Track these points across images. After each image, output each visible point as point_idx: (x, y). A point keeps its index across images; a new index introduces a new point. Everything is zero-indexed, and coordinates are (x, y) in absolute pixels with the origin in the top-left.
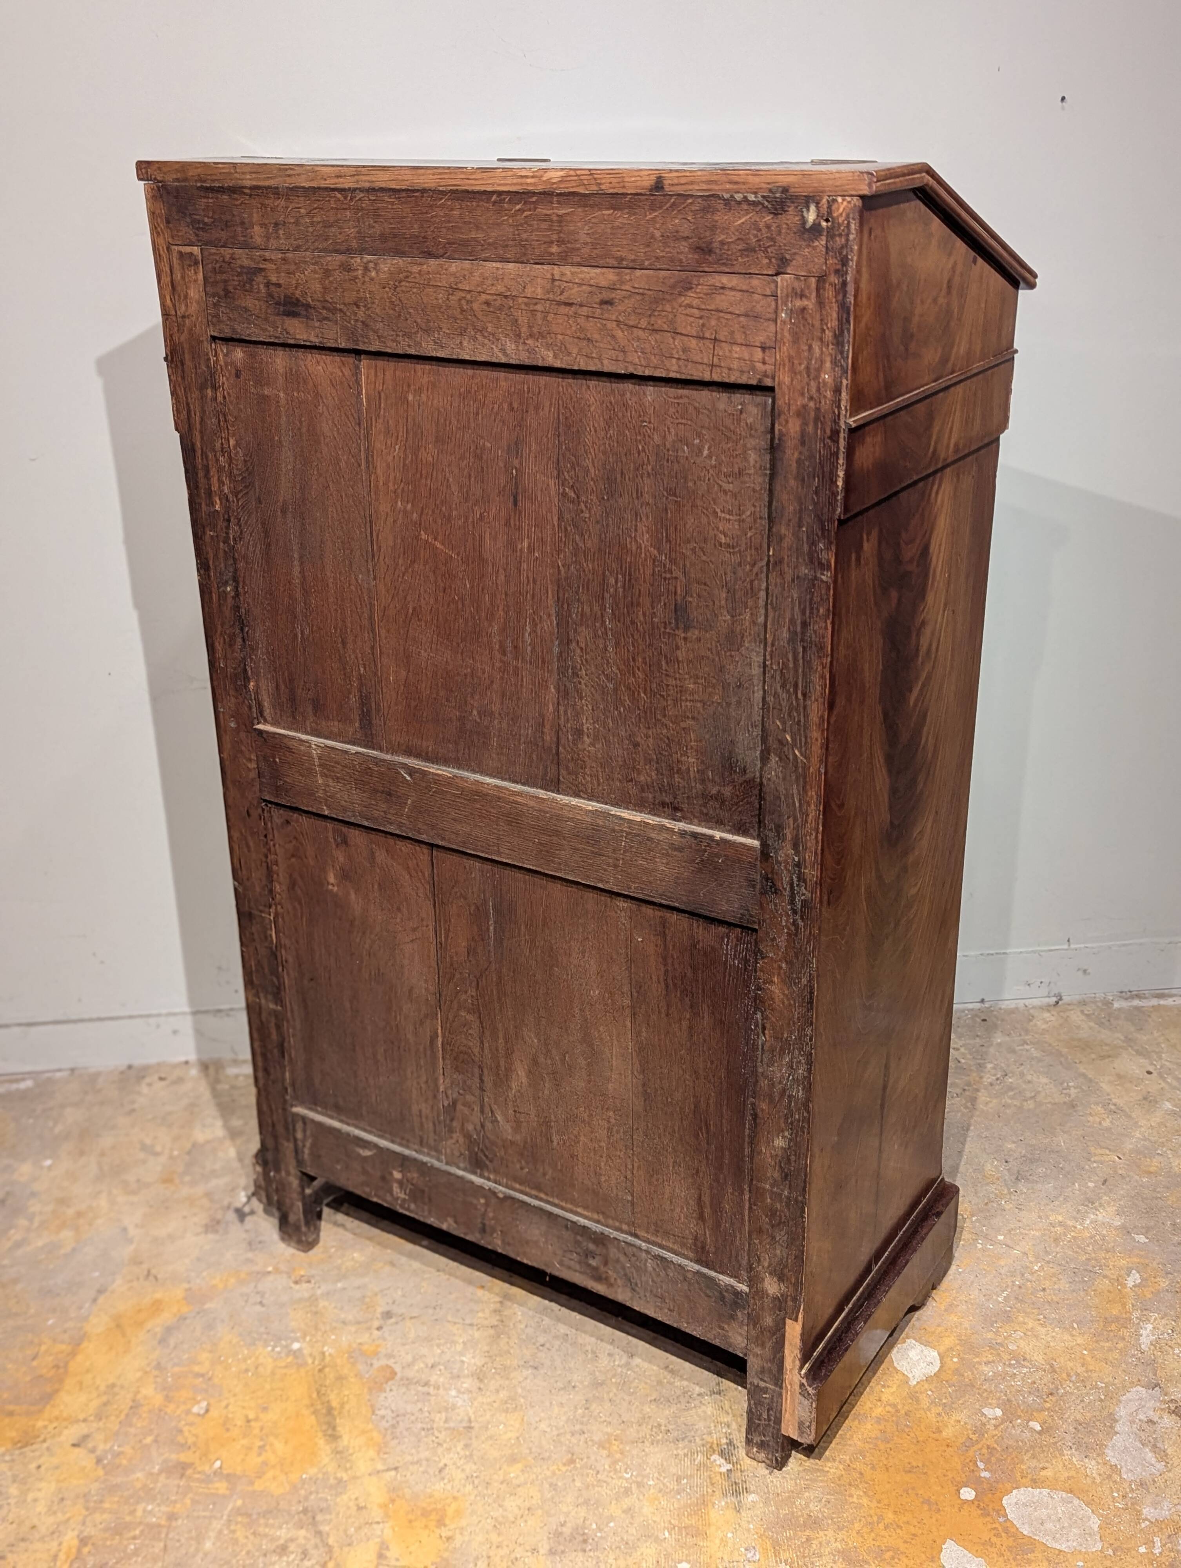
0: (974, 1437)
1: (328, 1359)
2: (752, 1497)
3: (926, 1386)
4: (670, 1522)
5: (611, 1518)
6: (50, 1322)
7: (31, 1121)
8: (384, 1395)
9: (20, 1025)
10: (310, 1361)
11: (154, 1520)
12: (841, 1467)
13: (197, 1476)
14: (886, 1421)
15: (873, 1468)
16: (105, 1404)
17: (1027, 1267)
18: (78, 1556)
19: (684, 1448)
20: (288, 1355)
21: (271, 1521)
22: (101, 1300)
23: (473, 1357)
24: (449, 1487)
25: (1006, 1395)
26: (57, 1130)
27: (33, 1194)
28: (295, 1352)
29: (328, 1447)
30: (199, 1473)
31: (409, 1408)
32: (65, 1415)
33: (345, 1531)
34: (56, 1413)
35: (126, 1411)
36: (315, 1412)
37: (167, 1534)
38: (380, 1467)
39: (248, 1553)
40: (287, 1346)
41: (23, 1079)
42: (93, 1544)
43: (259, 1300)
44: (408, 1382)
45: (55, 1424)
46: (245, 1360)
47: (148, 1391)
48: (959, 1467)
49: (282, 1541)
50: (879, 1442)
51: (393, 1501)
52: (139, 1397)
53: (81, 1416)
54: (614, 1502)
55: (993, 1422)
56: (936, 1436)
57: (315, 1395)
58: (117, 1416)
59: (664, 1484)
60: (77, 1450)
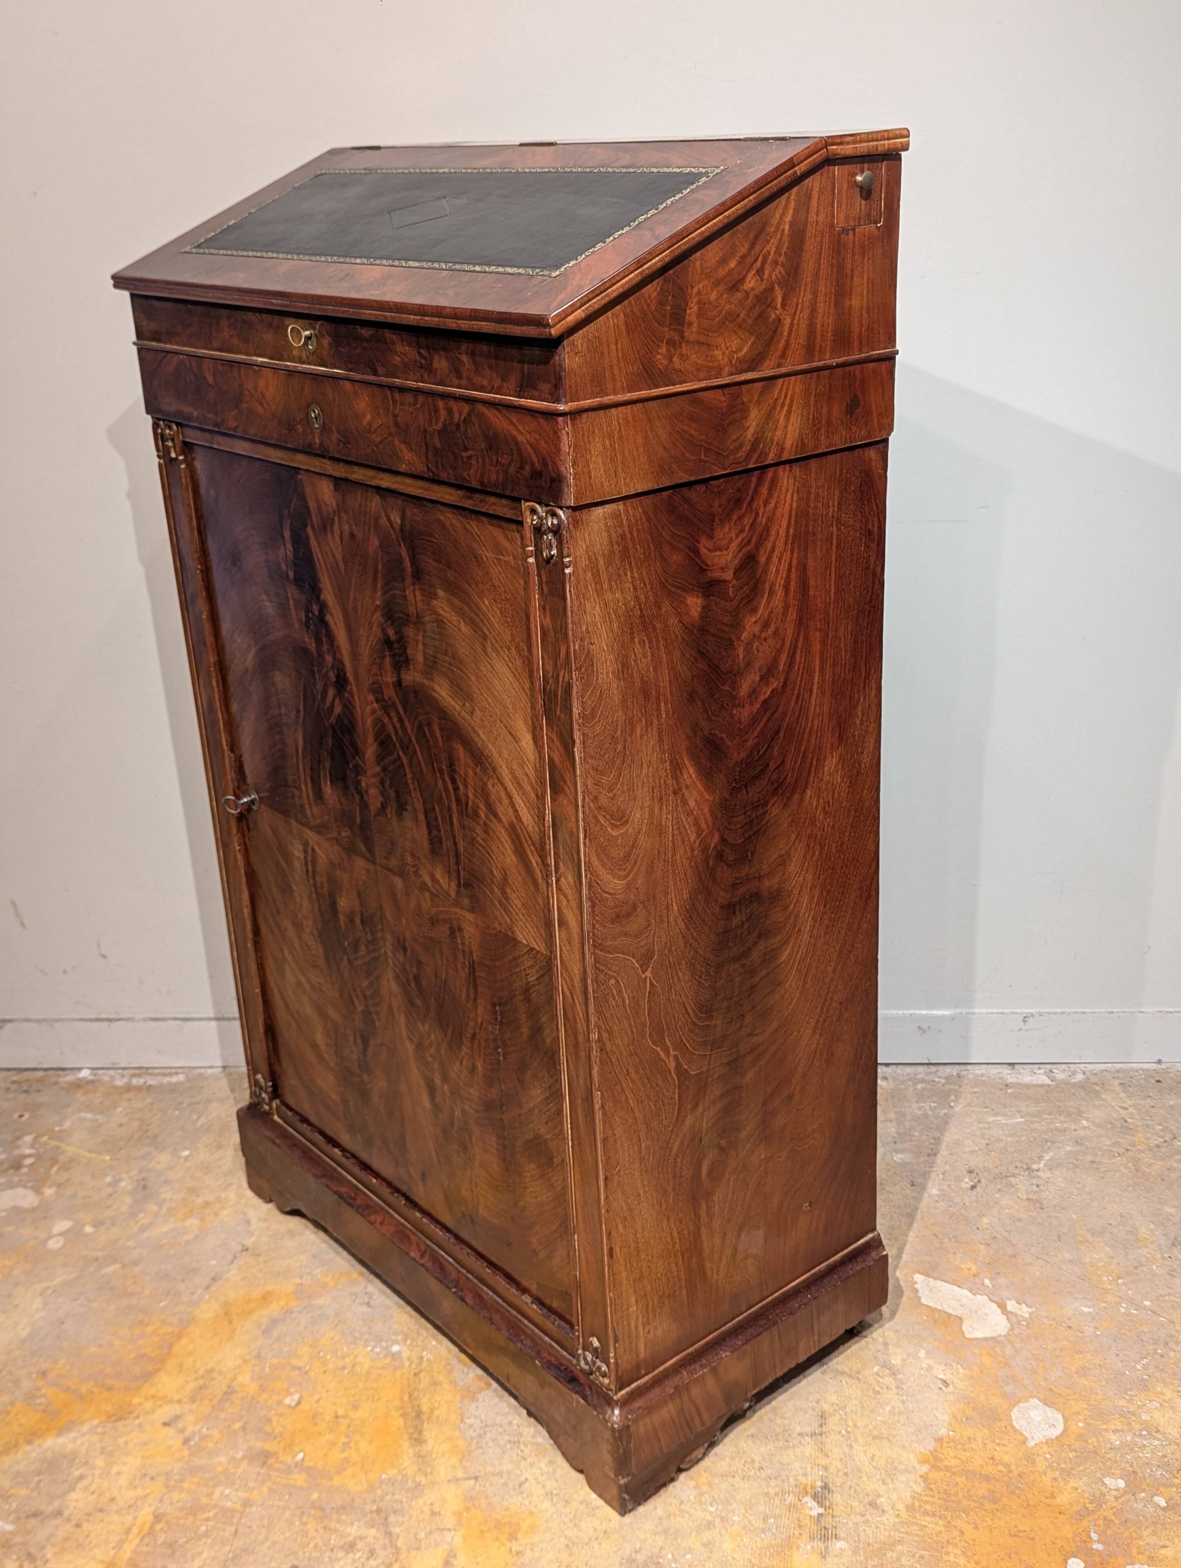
0: (1091, 1507)
1: (425, 1364)
2: (840, 1545)
3: (1046, 1449)
4: (750, 1561)
5: (689, 1550)
6: (162, 1304)
7: (177, 1112)
8: (475, 1404)
9: (176, 1019)
10: (407, 1364)
11: (229, 1504)
12: (941, 1523)
13: (277, 1465)
14: (995, 1479)
15: (976, 1528)
16: (201, 1388)
17: (1173, 1336)
18: (151, 1531)
19: (776, 1486)
20: (386, 1356)
21: (343, 1517)
22: (213, 1288)
24: (527, 1502)
25: (1131, 1466)
26: (199, 1124)
27: (166, 1182)
28: (394, 1354)
29: (411, 1451)
30: (281, 1462)
31: (498, 1419)
32: (161, 1394)
33: (415, 1535)
34: (153, 1391)
35: (220, 1396)
36: (404, 1415)
37: (240, 1519)
38: (460, 1474)
39: (316, 1546)
40: (386, 1348)
41: (176, 1073)
42: (167, 1522)
43: (366, 1300)
45: (150, 1402)
46: (343, 1358)
47: (245, 1378)
48: (1070, 1536)
49: (351, 1538)
50: (986, 1502)
51: (467, 1510)
52: (234, 1384)
53: (176, 1398)
54: (694, 1534)
55: (1114, 1493)
56: (1049, 1501)
57: (406, 1398)
58: (211, 1400)
59: (749, 1522)
60: (167, 1429)
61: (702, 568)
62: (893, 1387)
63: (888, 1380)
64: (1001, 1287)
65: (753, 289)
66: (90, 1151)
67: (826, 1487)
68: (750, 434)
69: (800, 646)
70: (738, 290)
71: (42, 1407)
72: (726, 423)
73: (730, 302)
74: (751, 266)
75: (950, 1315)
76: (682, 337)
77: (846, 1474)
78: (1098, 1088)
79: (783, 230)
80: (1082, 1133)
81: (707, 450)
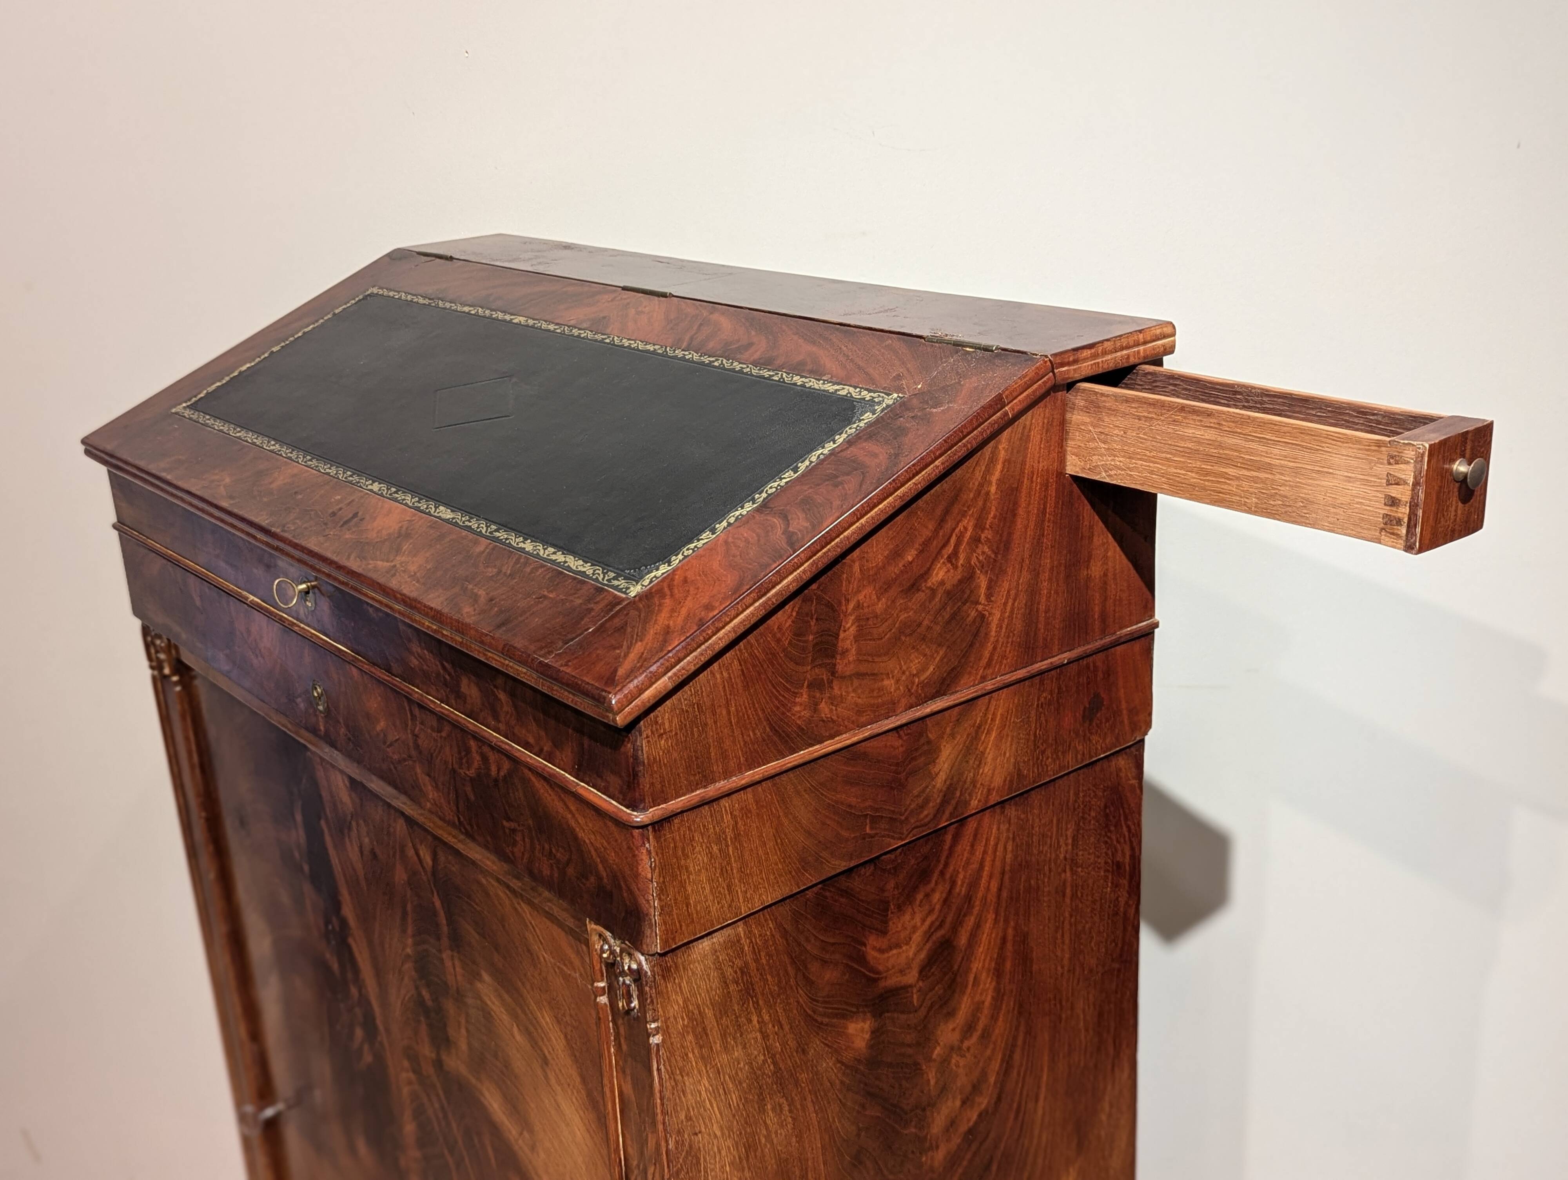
61: (872, 977)
65: (942, 583)
68: (940, 782)
69: (1020, 1042)
70: (918, 590)
72: (903, 776)
73: (906, 609)
74: (939, 552)
76: (833, 674)
79: (988, 493)
81: (874, 820)
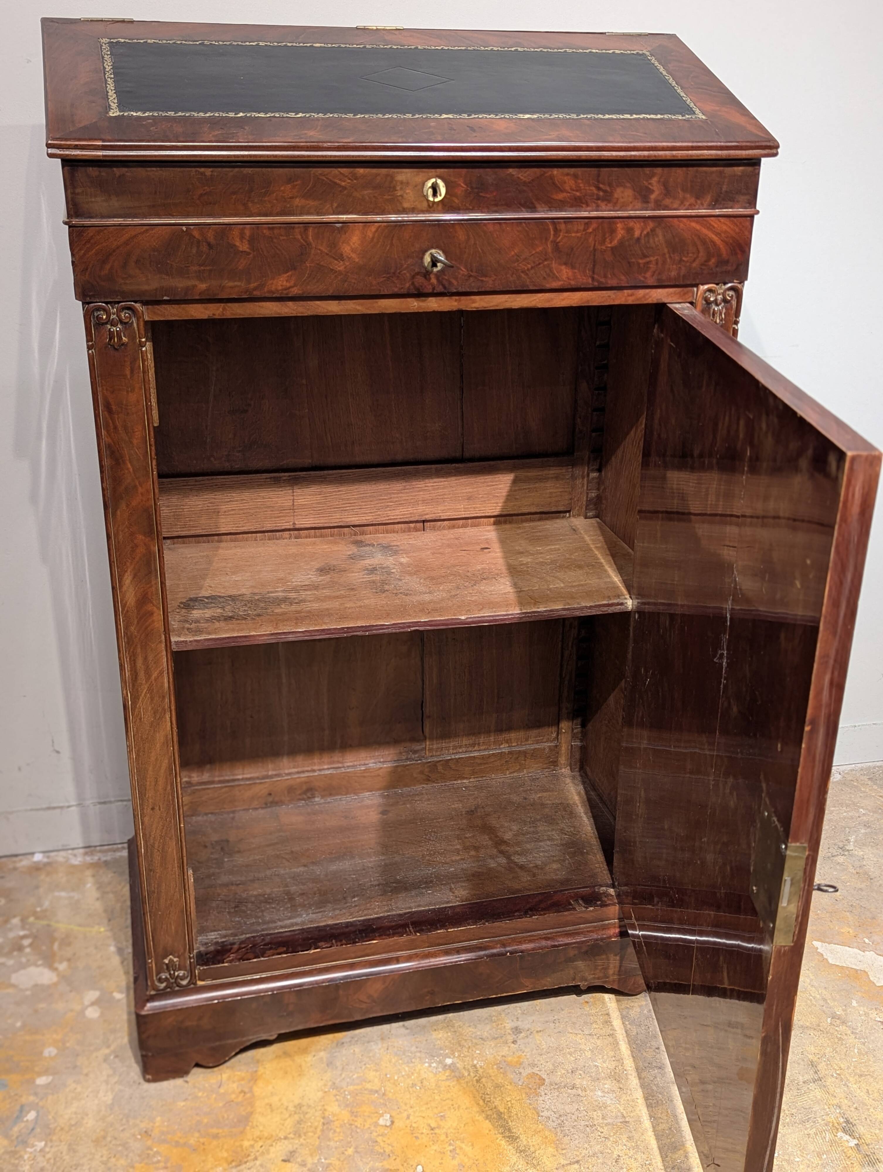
1: (481, 1071)
8: (541, 1098)
10: (466, 1074)
16: (299, 1122)
19: (812, 1128)
20: (444, 1070)
23: (604, 1062)
28: (450, 1066)
29: (510, 1147)
31: (568, 1108)
32: (266, 1134)
34: (257, 1133)
35: (320, 1127)
36: (487, 1117)
38: (563, 1162)
40: (438, 1062)
44: (558, 1087)
45: (260, 1144)
46: (409, 1076)
47: (333, 1108)
52: (327, 1114)
53: (282, 1135)
57: (481, 1102)
58: (315, 1133)
59: (809, 1160)
60: (289, 1165)
62: (849, 1032)
63: (842, 1028)
64: (878, 943)
66: (80, 925)
67: (847, 1122)
71: (162, 1165)
75: (856, 970)
77: (856, 1108)
78: (855, 784)
80: (865, 818)
